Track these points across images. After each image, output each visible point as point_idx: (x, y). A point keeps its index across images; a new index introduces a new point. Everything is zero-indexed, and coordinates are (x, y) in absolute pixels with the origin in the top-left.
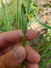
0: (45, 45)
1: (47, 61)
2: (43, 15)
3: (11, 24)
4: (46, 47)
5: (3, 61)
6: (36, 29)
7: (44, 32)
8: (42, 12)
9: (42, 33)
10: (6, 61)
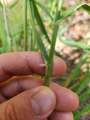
0: (79, 80)
1: (83, 109)
2: (74, 25)
3: (17, 42)
4: (81, 82)
5: (10, 116)
6: (62, 50)
7: (76, 55)
8: (72, 20)
9: (72, 57)
10: (16, 117)
